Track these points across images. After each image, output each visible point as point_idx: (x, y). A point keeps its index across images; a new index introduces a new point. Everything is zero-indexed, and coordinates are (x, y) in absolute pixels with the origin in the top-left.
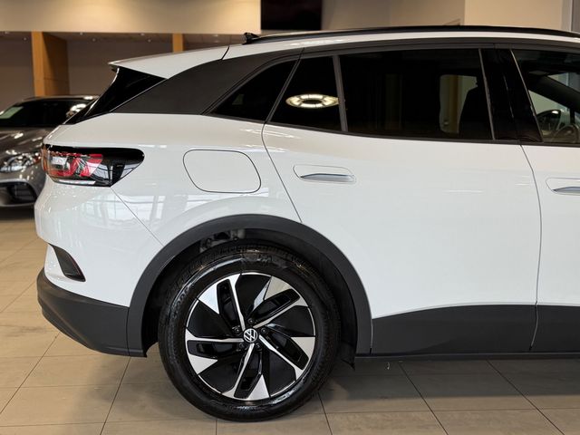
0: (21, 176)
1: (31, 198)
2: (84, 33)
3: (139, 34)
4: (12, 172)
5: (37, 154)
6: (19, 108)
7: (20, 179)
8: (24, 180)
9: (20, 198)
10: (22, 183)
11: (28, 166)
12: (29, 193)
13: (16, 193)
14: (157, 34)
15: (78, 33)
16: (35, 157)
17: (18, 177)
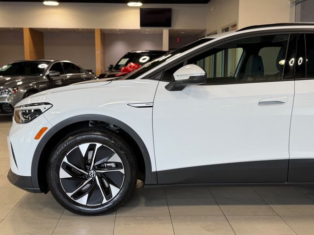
0: (6, 100)
1: (11, 111)
2: (50, 29)
3: (78, 29)
4: (3, 97)
5: (15, 89)
6: (10, 66)
7: (6, 101)
8: (8, 102)
9: (6, 111)
10: (7, 103)
11: (10, 95)
12: (10, 108)
13: (4, 108)
14: (88, 29)
15: (48, 29)
16: (14, 90)
17: (5, 100)
